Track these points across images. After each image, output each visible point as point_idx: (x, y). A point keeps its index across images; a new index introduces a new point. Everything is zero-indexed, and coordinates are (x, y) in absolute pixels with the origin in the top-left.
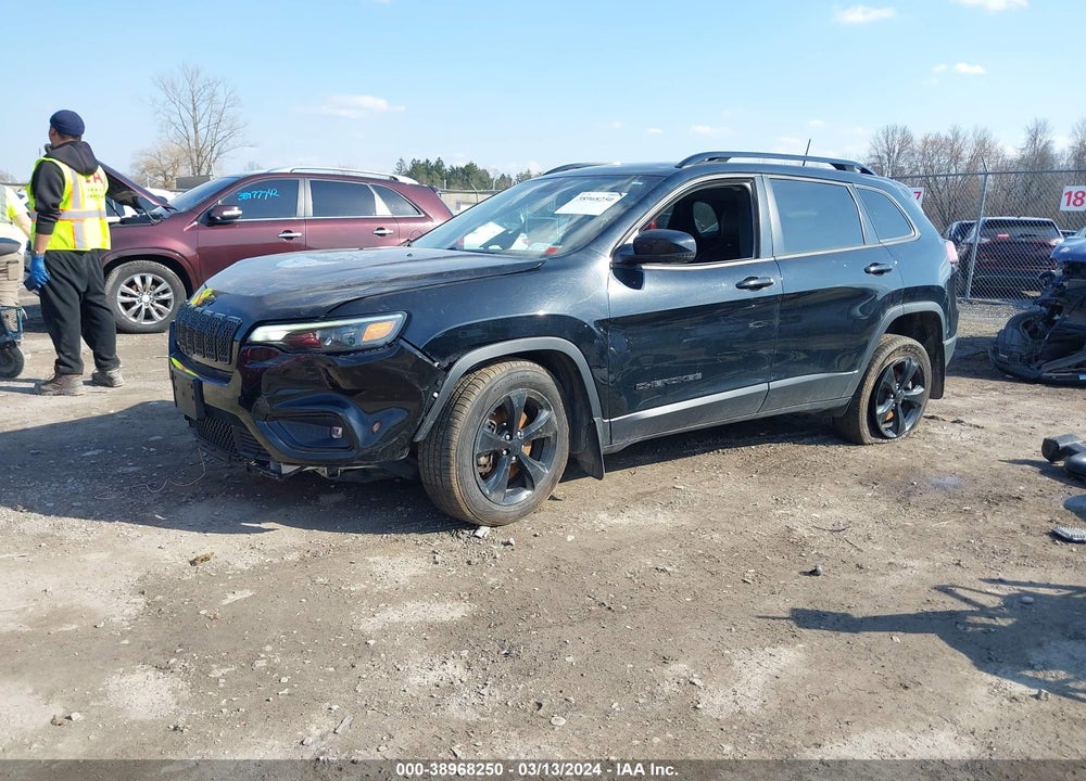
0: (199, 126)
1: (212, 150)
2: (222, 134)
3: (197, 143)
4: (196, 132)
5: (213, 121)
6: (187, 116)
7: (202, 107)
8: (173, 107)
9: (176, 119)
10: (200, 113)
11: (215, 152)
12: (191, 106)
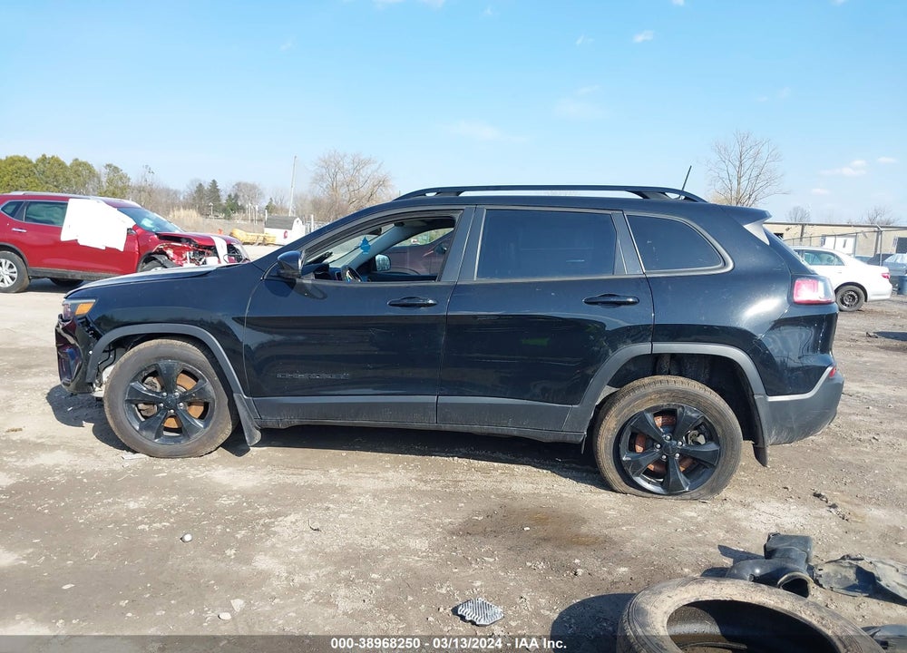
0: (742, 180)
1: (749, 198)
2: (760, 185)
3: (738, 192)
4: (739, 184)
5: (754, 174)
6: (733, 172)
7: (747, 164)
8: (723, 166)
9: (724, 175)
10: (744, 169)
11: (752, 199)
12: (737, 164)
